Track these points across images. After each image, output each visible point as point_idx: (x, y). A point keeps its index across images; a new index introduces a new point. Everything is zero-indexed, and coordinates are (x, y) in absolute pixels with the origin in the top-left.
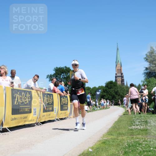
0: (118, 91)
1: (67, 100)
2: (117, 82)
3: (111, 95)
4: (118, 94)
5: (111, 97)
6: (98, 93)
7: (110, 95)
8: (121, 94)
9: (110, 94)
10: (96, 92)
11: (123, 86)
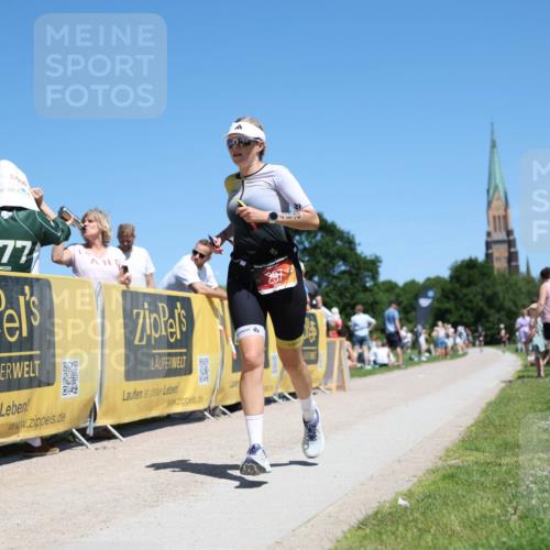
0: (495, 294)
1: (316, 326)
2: (492, 262)
3: (472, 310)
4: (497, 303)
5: (470, 317)
6: (424, 302)
7: (466, 308)
8: (508, 304)
9: (469, 305)
10: (416, 297)
11: (514, 277)
